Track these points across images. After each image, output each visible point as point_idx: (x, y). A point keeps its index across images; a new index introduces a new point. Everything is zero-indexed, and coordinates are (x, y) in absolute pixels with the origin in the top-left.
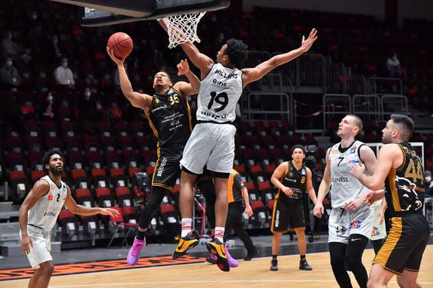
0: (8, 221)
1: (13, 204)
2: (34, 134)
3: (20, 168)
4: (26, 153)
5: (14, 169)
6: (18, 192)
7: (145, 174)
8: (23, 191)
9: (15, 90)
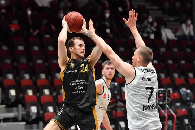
0: (2, 121)
1: (5, 107)
2: (21, 48)
3: (10, 76)
4: (15, 64)
5: (5, 77)
6: (10, 97)
7: (116, 84)
8: (13, 96)
9: (3, 11)
